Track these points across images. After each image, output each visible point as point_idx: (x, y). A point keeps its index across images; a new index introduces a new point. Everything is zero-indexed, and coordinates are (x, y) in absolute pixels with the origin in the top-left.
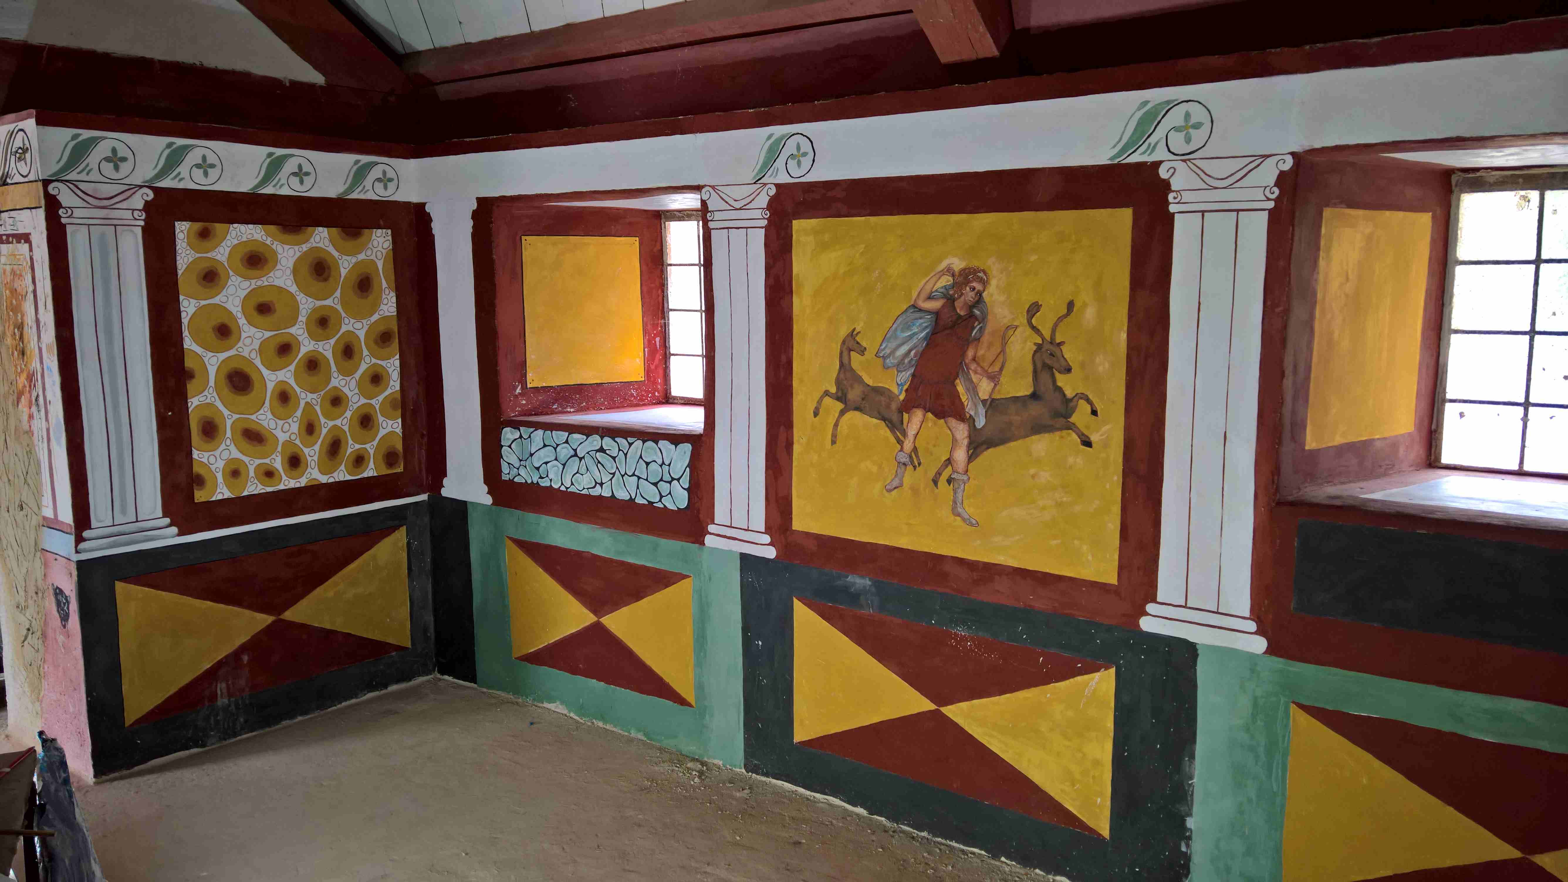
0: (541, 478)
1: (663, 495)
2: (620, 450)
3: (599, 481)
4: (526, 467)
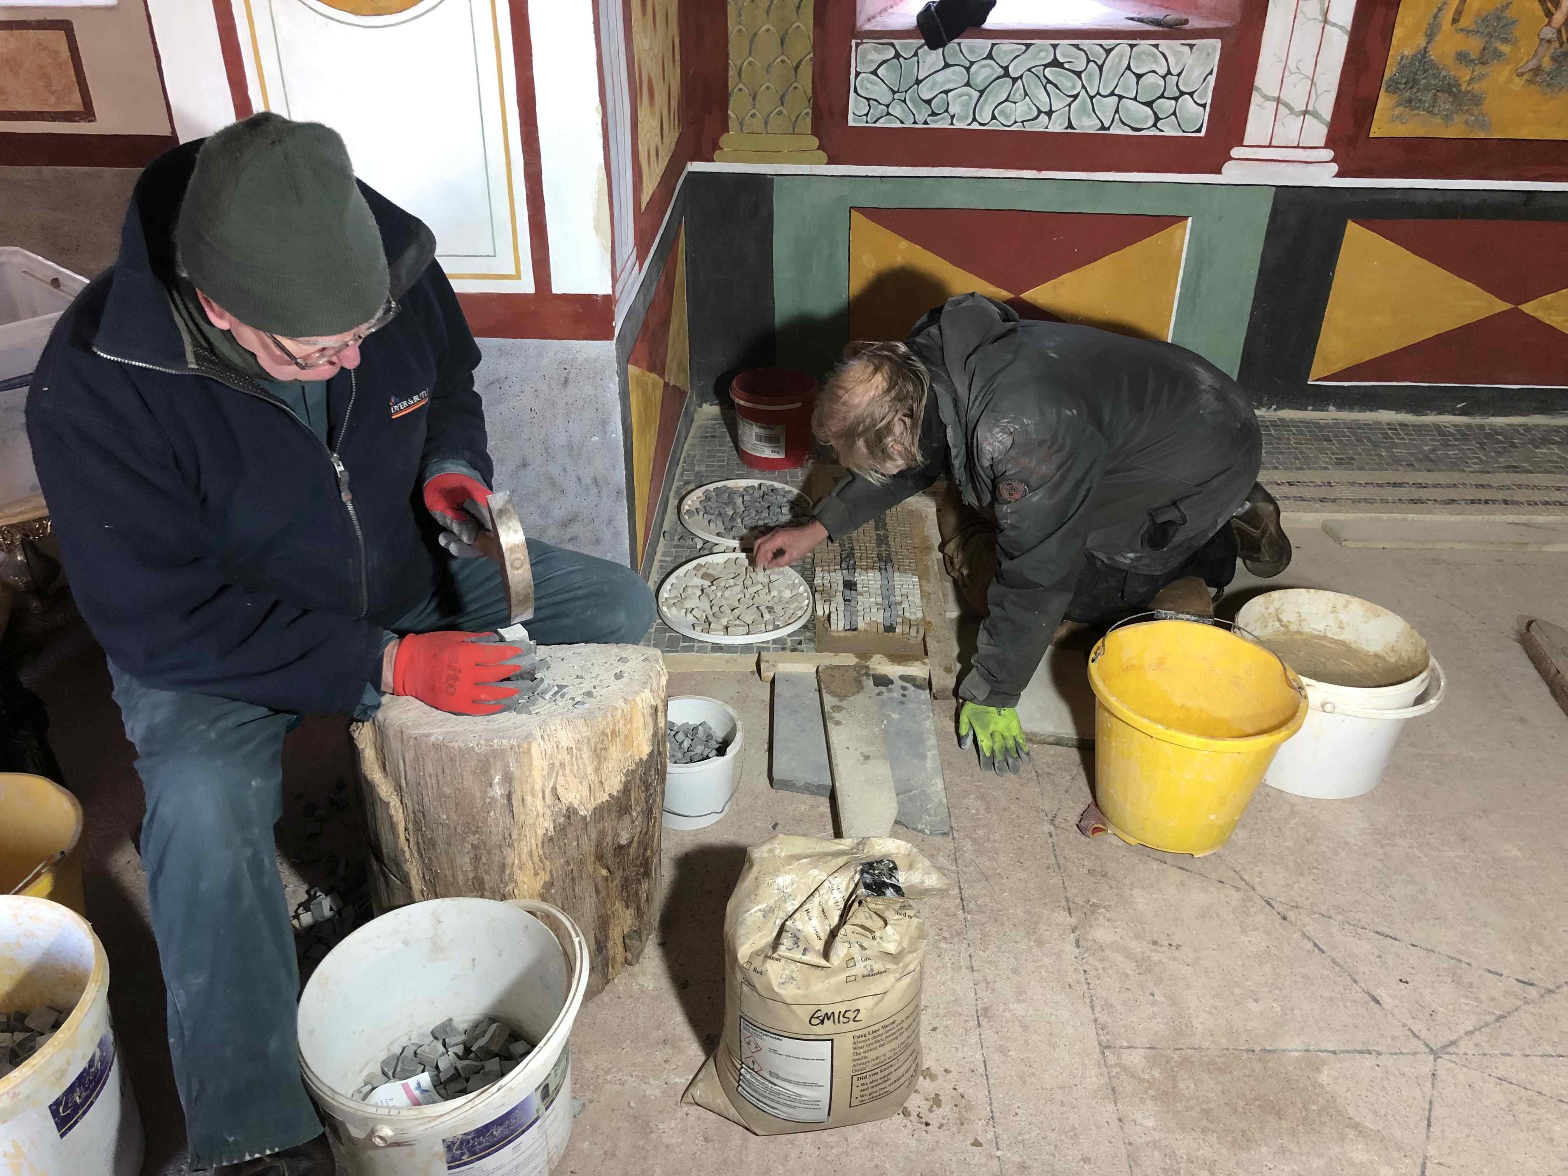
0: (934, 114)
1: (1160, 116)
2: (1089, 61)
3: (1047, 109)
4: (904, 101)
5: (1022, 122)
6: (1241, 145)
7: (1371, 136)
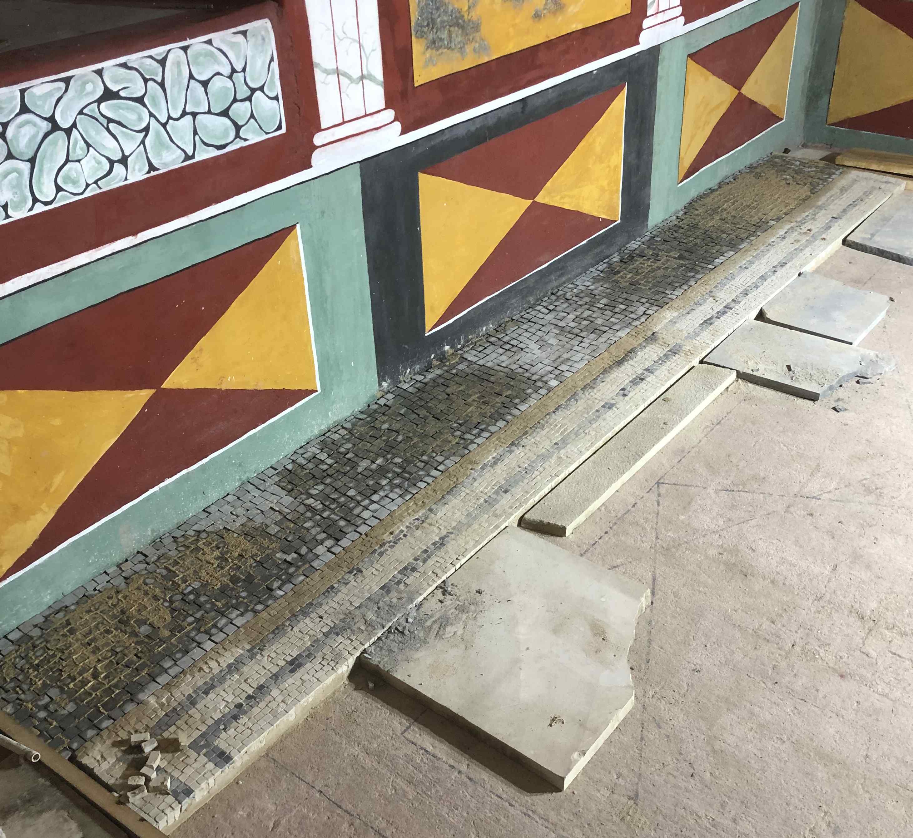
5: (96, 182)
6: (319, 129)
7: (416, 85)
